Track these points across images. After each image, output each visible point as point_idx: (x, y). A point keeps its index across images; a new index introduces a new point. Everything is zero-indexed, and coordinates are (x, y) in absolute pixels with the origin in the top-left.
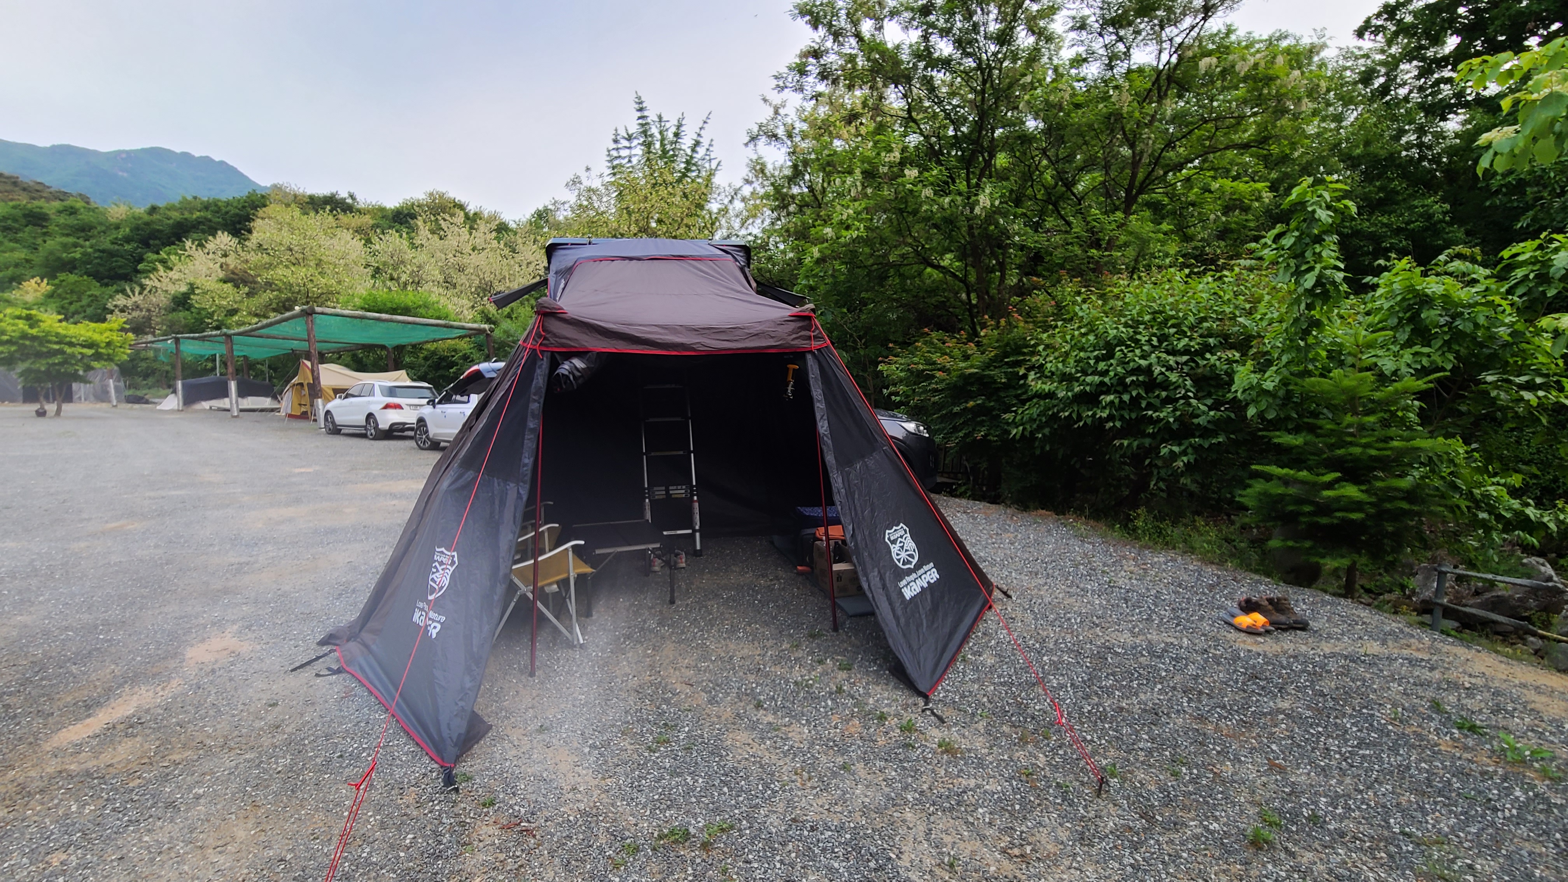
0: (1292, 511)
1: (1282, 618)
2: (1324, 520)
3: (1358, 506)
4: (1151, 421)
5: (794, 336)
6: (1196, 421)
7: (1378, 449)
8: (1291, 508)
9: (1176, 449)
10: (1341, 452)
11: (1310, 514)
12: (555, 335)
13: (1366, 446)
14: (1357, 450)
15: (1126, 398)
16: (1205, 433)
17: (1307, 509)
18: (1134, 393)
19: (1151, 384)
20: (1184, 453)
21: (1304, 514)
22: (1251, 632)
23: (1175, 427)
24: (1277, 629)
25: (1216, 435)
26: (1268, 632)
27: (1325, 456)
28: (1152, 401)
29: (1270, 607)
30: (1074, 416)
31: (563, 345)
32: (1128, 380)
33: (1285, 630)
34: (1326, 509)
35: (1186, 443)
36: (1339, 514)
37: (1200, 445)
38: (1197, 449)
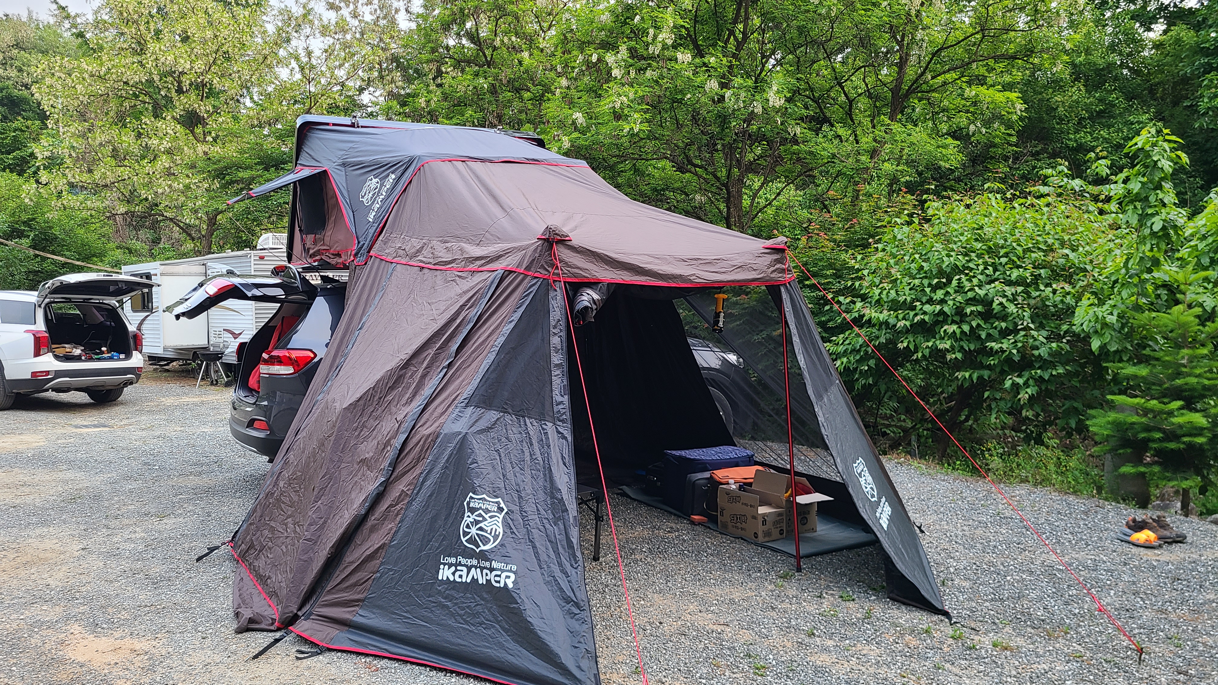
0: (1144, 438)
1: (1167, 533)
2: (1172, 445)
3: (1198, 431)
4: (991, 353)
5: (772, 269)
6: (1036, 353)
7: (1209, 379)
8: (1142, 435)
9: (1020, 381)
10: (1179, 382)
11: (1160, 440)
12: (567, 264)
13: (1198, 376)
14: (1193, 380)
15: (966, 328)
16: (1045, 364)
17: (1158, 435)
18: (974, 324)
19: (988, 315)
20: (1026, 384)
21: (1154, 441)
22: (1148, 546)
23: (1016, 358)
24: (1165, 542)
25: (1054, 367)
26: (1160, 546)
27: (1166, 386)
28: (991, 331)
29: (1154, 524)
30: (912, 347)
31: (575, 275)
32: (968, 311)
33: (1170, 543)
34: (1172, 435)
35: (1026, 374)
36: (1186, 439)
37: (1040, 377)
38: (1040, 381)
